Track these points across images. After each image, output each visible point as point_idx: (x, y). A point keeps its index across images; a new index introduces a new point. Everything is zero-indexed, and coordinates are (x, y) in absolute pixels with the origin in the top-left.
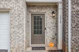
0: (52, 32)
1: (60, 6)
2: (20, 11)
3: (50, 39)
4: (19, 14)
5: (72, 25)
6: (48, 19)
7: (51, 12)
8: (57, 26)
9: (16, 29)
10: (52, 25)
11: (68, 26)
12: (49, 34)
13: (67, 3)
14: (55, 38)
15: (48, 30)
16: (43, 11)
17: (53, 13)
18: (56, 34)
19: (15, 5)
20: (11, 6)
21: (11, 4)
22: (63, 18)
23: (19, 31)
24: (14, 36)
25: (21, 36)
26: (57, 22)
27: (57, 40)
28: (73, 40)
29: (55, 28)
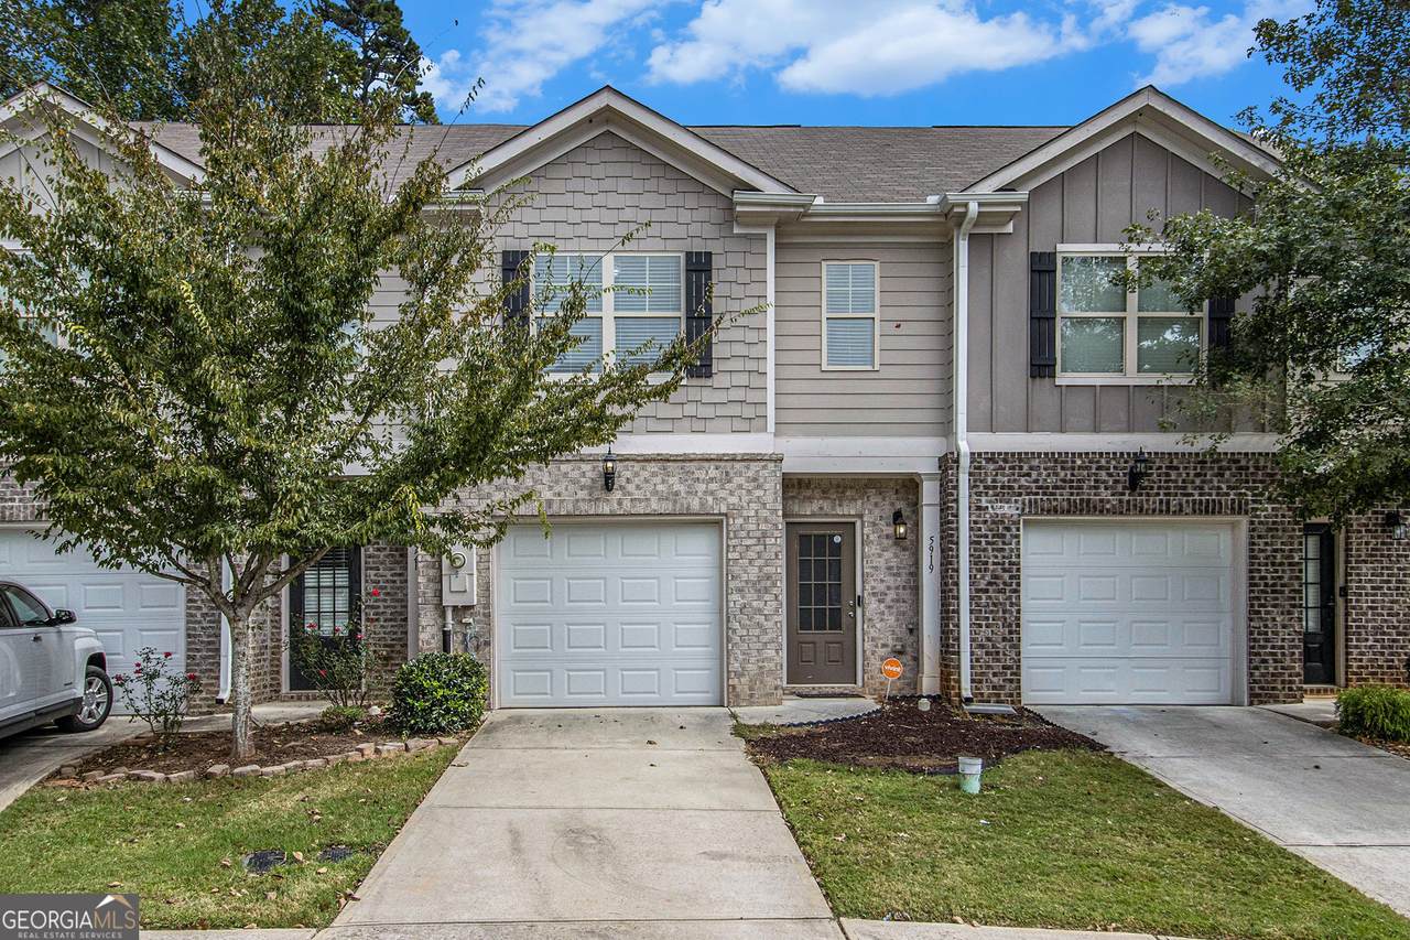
0: (892, 620)
1: (929, 493)
2: (766, 520)
3: (882, 651)
4: (764, 535)
5: (973, 580)
6: (872, 550)
7: (888, 512)
8: (916, 590)
9: (751, 596)
10: (890, 581)
11: (957, 584)
12: (875, 627)
13: (956, 488)
14: (907, 651)
15: (872, 605)
16: (848, 510)
17: (897, 518)
18: (914, 630)
19: (745, 498)
20: (733, 500)
21: (731, 493)
22: (942, 551)
23: (761, 605)
24: (743, 627)
25: (769, 624)
26: (917, 563)
27: (917, 659)
28: (982, 646)
29: (906, 594)
